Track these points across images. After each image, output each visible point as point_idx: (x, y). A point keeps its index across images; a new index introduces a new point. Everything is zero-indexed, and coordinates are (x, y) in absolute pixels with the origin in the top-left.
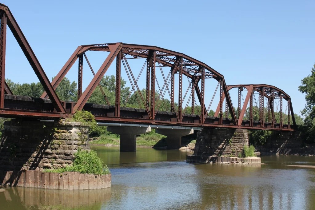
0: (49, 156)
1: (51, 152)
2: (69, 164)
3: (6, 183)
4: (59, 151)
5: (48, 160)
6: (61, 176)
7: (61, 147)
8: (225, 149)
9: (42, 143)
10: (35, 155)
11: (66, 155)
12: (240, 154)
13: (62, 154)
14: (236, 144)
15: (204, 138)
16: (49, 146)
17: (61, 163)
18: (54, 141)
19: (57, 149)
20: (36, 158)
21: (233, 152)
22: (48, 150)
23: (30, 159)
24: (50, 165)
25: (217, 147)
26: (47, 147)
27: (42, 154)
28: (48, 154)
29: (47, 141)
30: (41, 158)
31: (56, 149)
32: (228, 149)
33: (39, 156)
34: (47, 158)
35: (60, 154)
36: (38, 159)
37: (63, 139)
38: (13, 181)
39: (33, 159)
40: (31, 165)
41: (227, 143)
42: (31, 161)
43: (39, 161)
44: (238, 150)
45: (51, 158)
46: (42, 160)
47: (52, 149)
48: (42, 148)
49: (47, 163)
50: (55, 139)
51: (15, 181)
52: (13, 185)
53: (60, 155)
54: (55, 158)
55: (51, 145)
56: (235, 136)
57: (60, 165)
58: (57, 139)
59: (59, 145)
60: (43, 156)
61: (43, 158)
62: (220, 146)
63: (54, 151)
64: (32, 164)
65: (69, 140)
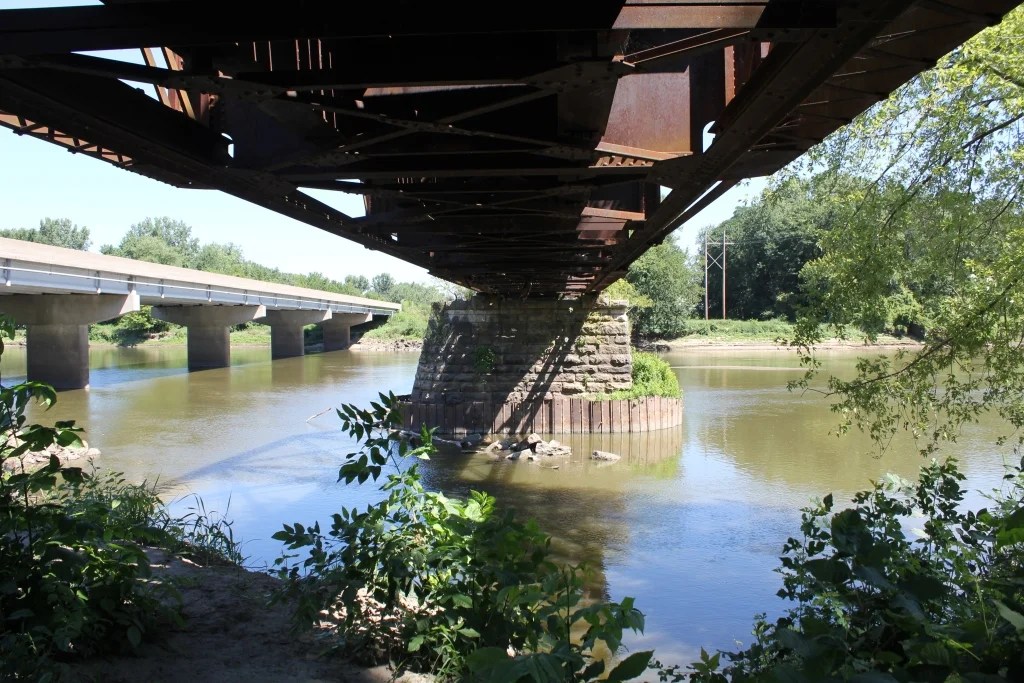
0: (574, 368)
1: (579, 361)
2: (624, 381)
4: (597, 357)
5: (572, 377)
6: (635, 405)
7: (602, 350)
9: (554, 342)
10: (539, 366)
11: (613, 363)
13: (605, 363)
16: (573, 348)
17: (606, 382)
18: (582, 338)
19: (593, 353)
20: (541, 374)
22: (570, 357)
23: (527, 377)
24: (578, 386)
26: (567, 350)
27: (557, 365)
28: (571, 364)
29: (567, 339)
30: (555, 372)
31: (589, 353)
33: (550, 369)
34: (572, 372)
35: (600, 363)
36: (547, 375)
37: (605, 334)
39: (535, 377)
40: (530, 389)
42: (531, 381)
43: (551, 380)
45: (580, 372)
46: (557, 377)
47: (581, 354)
48: (555, 353)
49: (571, 382)
50: (584, 335)
53: (600, 366)
54: (591, 372)
55: (576, 347)
57: (603, 385)
58: (592, 334)
59: (597, 346)
60: (561, 370)
61: (559, 373)
63: (586, 358)
64: (534, 387)
65: (620, 334)
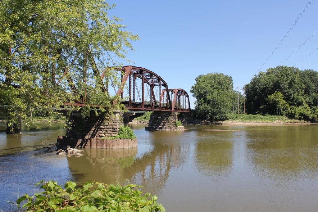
0: (102, 130)
1: (104, 128)
2: (115, 134)
3: (78, 146)
4: (109, 127)
5: (102, 132)
6: (114, 141)
7: (110, 125)
8: (166, 122)
9: (97, 122)
10: (93, 129)
11: (113, 129)
12: (174, 125)
13: (111, 128)
14: (172, 120)
15: (155, 117)
16: (102, 124)
17: (110, 134)
18: (105, 121)
19: (107, 125)
20: (94, 131)
21: (170, 124)
22: (101, 127)
23: (90, 132)
24: (103, 135)
25: (162, 122)
26: (101, 125)
27: (98, 129)
28: (101, 128)
29: (101, 121)
30: (97, 131)
31: (106, 126)
32: (168, 123)
33: (96, 130)
34: (101, 131)
35: (109, 128)
36: (95, 132)
37: (111, 120)
38: (83, 145)
39: (92, 132)
40: (91, 135)
41: (167, 119)
42: (91, 133)
43: (96, 133)
44: (173, 123)
45: (104, 131)
46: (98, 132)
47: (104, 126)
48: (98, 125)
49: (101, 134)
50: (105, 120)
51: (84, 144)
52: (83, 147)
53: (109, 129)
54: (107, 131)
55: (103, 124)
56: (171, 116)
57: (110, 135)
58: (107, 120)
59: (109, 123)
60: (99, 130)
61: (98, 131)
62: (164, 121)
63: (106, 127)
64: (92, 135)
65: (115, 120)
